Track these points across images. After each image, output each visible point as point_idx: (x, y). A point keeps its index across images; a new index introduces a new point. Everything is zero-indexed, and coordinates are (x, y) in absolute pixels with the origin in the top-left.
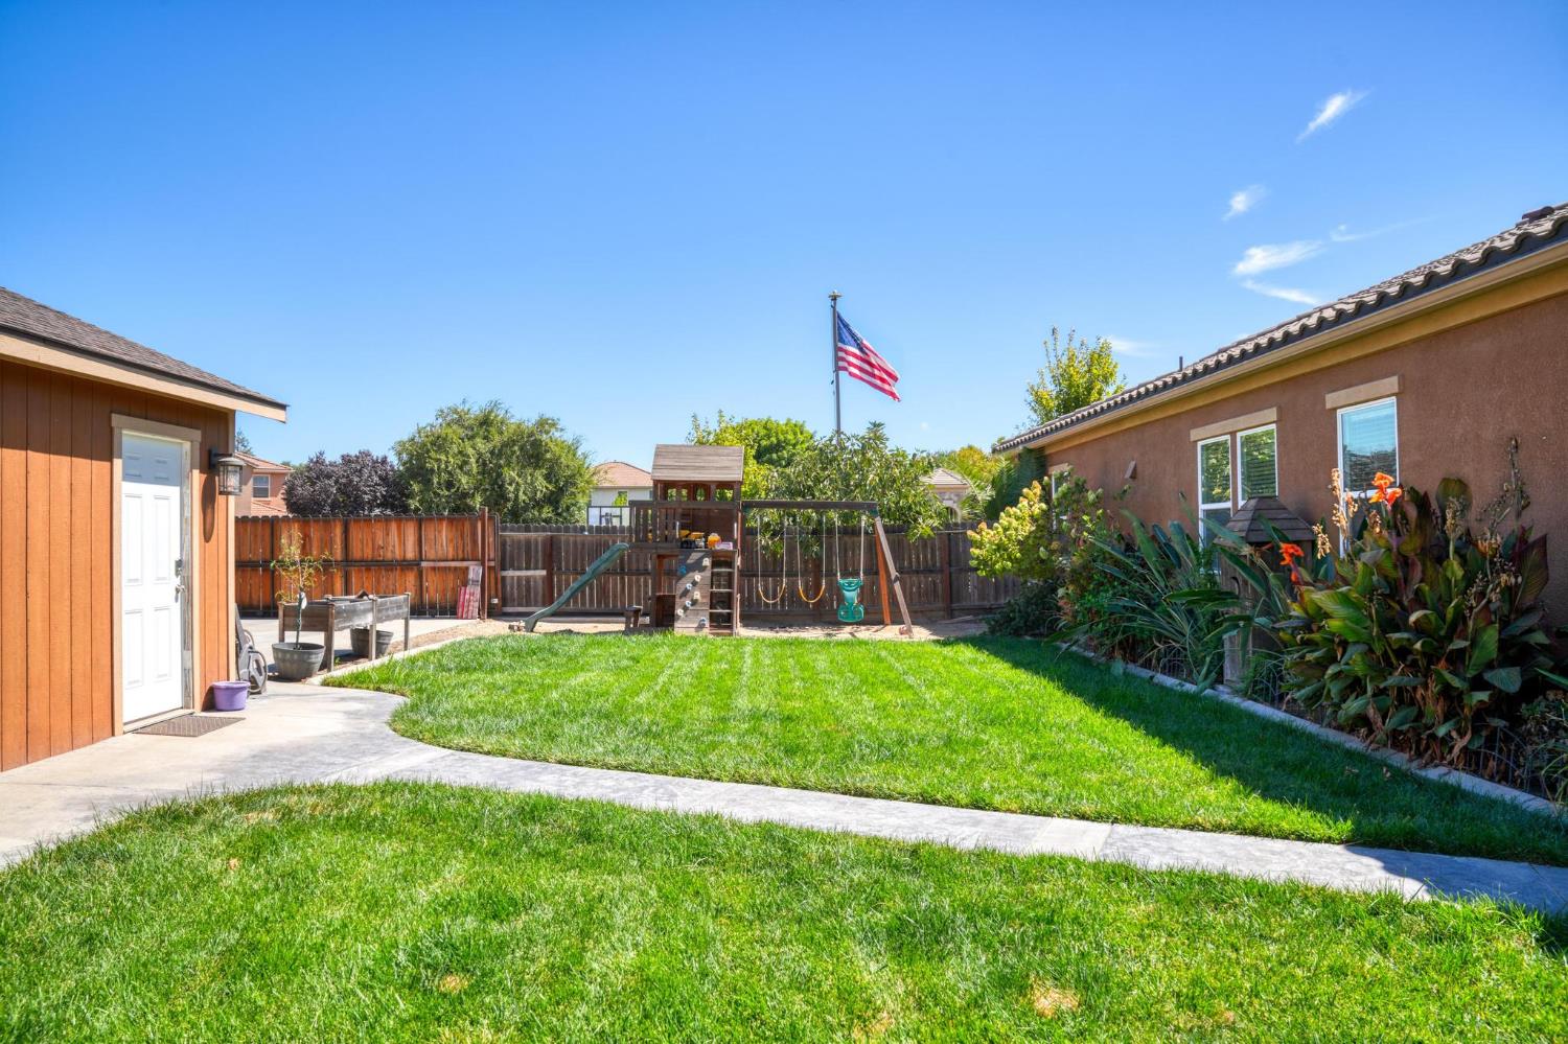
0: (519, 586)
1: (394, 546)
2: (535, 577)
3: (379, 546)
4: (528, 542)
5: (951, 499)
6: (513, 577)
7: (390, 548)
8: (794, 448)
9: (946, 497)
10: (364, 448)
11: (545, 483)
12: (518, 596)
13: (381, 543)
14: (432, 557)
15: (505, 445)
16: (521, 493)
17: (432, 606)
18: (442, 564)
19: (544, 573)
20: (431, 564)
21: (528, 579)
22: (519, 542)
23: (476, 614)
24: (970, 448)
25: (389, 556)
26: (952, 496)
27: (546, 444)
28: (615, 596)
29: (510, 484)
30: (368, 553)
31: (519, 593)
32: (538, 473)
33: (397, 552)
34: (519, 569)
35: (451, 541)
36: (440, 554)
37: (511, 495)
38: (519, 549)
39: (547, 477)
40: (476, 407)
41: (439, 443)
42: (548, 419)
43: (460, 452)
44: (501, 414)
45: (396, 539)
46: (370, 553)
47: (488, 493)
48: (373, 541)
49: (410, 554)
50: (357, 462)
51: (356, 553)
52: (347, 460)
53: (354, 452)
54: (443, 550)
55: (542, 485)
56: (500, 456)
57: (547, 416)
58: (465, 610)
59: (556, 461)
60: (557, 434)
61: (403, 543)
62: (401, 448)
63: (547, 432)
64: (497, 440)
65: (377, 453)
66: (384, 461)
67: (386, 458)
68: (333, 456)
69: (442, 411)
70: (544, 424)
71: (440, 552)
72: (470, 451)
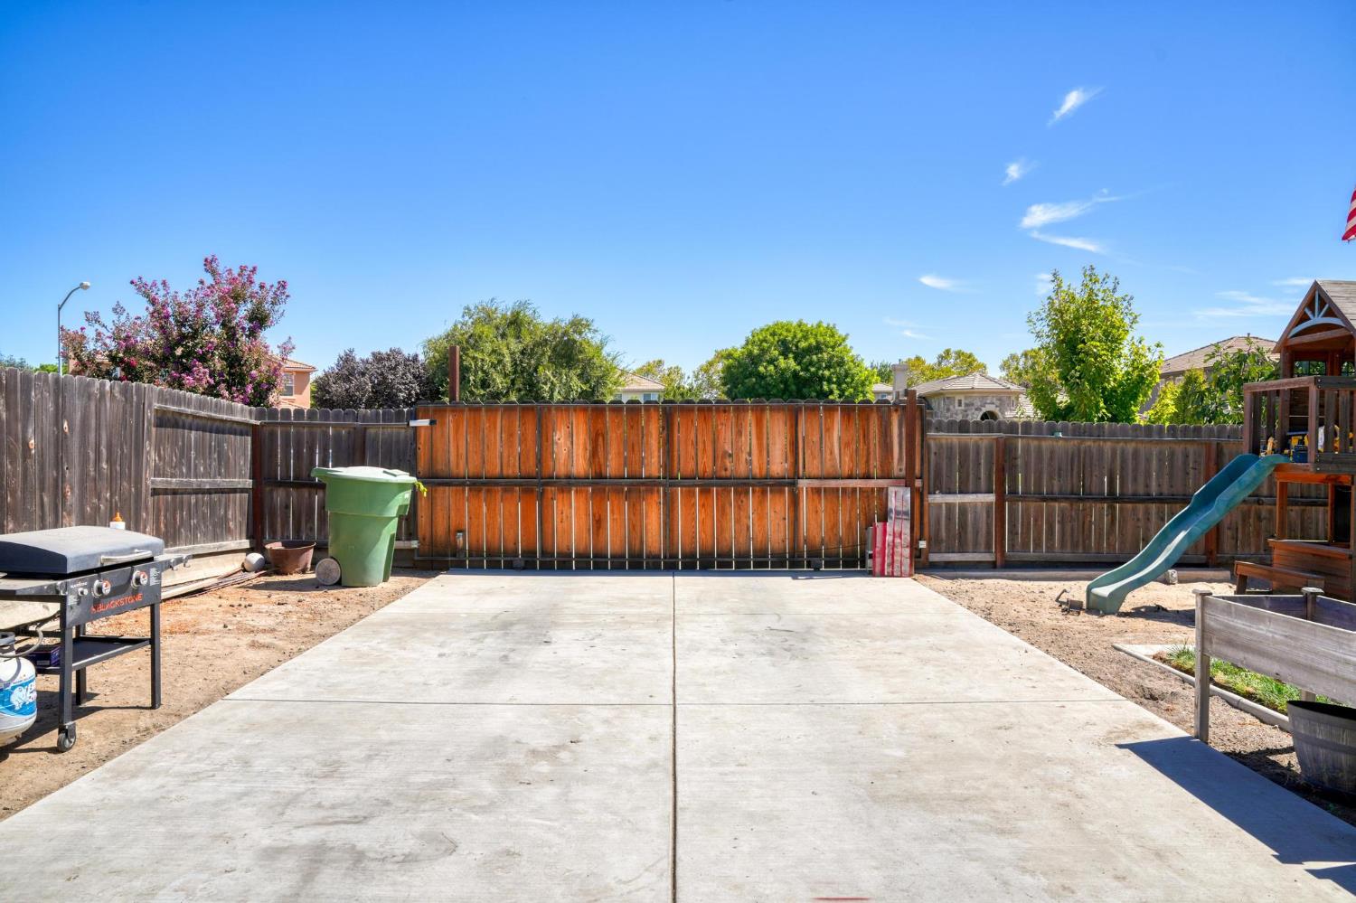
0: (949, 518)
1: (750, 454)
2: (975, 505)
3: (726, 452)
4: (964, 450)
5: (993, 403)
6: (939, 505)
7: (744, 456)
8: (833, 351)
9: (988, 401)
10: (395, 346)
11: (579, 383)
12: (948, 536)
13: (728, 448)
14: (815, 472)
15: (537, 344)
16: (556, 394)
17: (814, 553)
18: (833, 483)
19: (991, 498)
20: (816, 483)
21: (963, 507)
22: (950, 448)
23: (906, 568)
24: (918, 358)
25: (742, 470)
26: (995, 400)
27: (581, 344)
28: (1100, 536)
29: (545, 383)
30: (706, 464)
31: (948, 529)
32: (572, 373)
33: (755, 463)
34: (950, 492)
35: (848, 444)
36: (828, 468)
37: (546, 395)
38: (950, 458)
39: (580, 376)
40: (505, 306)
41: (474, 341)
42: (582, 320)
43: (494, 351)
44: (528, 313)
45: (754, 442)
46: (710, 463)
47: (522, 393)
48: (715, 442)
49: (779, 466)
50: (389, 359)
51: (685, 465)
52: (378, 358)
53: (384, 350)
54: (833, 459)
55: (577, 385)
56: (531, 355)
57: (581, 317)
58: (888, 560)
59: (589, 363)
60: (589, 335)
61: (764, 449)
62: (432, 346)
63: (580, 333)
64: (528, 340)
65: (408, 351)
66: (415, 359)
67: (417, 356)
68: (363, 354)
69: (468, 309)
70: (578, 325)
71: (828, 464)
72: (505, 351)
